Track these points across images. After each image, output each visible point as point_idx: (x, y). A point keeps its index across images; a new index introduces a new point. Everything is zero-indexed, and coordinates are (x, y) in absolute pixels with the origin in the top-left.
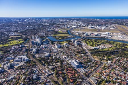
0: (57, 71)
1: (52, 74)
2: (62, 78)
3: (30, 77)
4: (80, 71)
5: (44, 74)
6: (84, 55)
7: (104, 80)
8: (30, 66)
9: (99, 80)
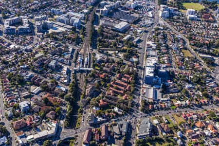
0: (101, 70)
2: (89, 89)
3: (45, 60)
5: (76, 65)
8: (69, 39)
9: (160, 135)
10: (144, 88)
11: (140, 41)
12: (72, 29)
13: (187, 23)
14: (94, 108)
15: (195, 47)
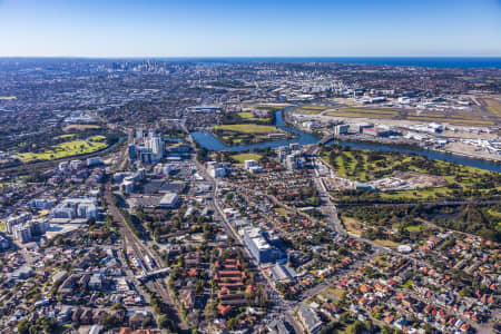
0: (183, 265)
1: (162, 275)
2: (189, 296)
3: (79, 279)
4: (270, 273)
5: (135, 272)
6: (306, 211)
7: (352, 322)
8: (95, 238)
9: (333, 320)
10: (266, 270)
11: (210, 213)
12: (87, 223)
13: (254, 178)
14: (217, 321)
15: (287, 202)
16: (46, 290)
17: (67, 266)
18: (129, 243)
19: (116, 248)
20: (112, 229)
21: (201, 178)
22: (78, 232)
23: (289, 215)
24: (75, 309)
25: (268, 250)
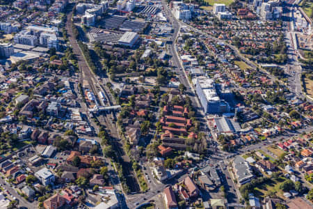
0: (133, 105)
1: (114, 112)
2: (134, 134)
3: (38, 104)
4: (215, 124)
5: (88, 104)
6: (267, 68)
7: (281, 180)
8: (54, 68)
9: (265, 176)
10: (211, 120)
11: (167, 57)
12: (48, 52)
13: (221, 25)
14: (156, 159)
15: (250, 56)
16: (10, 110)
17: (28, 91)
18: (86, 76)
19: (73, 81)
20: (71, 62)
21: (165, 19)
22: (40, 61)
23: (248, 70)
24: (33, 130)
25: (217, 103)
